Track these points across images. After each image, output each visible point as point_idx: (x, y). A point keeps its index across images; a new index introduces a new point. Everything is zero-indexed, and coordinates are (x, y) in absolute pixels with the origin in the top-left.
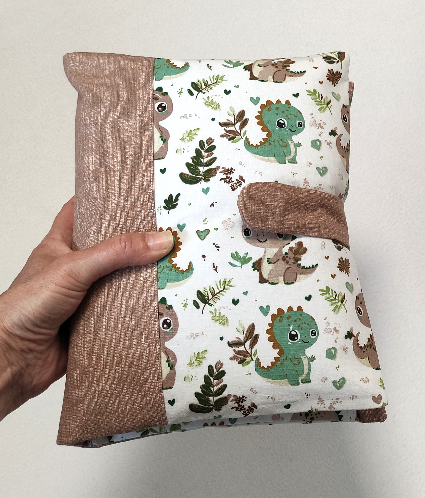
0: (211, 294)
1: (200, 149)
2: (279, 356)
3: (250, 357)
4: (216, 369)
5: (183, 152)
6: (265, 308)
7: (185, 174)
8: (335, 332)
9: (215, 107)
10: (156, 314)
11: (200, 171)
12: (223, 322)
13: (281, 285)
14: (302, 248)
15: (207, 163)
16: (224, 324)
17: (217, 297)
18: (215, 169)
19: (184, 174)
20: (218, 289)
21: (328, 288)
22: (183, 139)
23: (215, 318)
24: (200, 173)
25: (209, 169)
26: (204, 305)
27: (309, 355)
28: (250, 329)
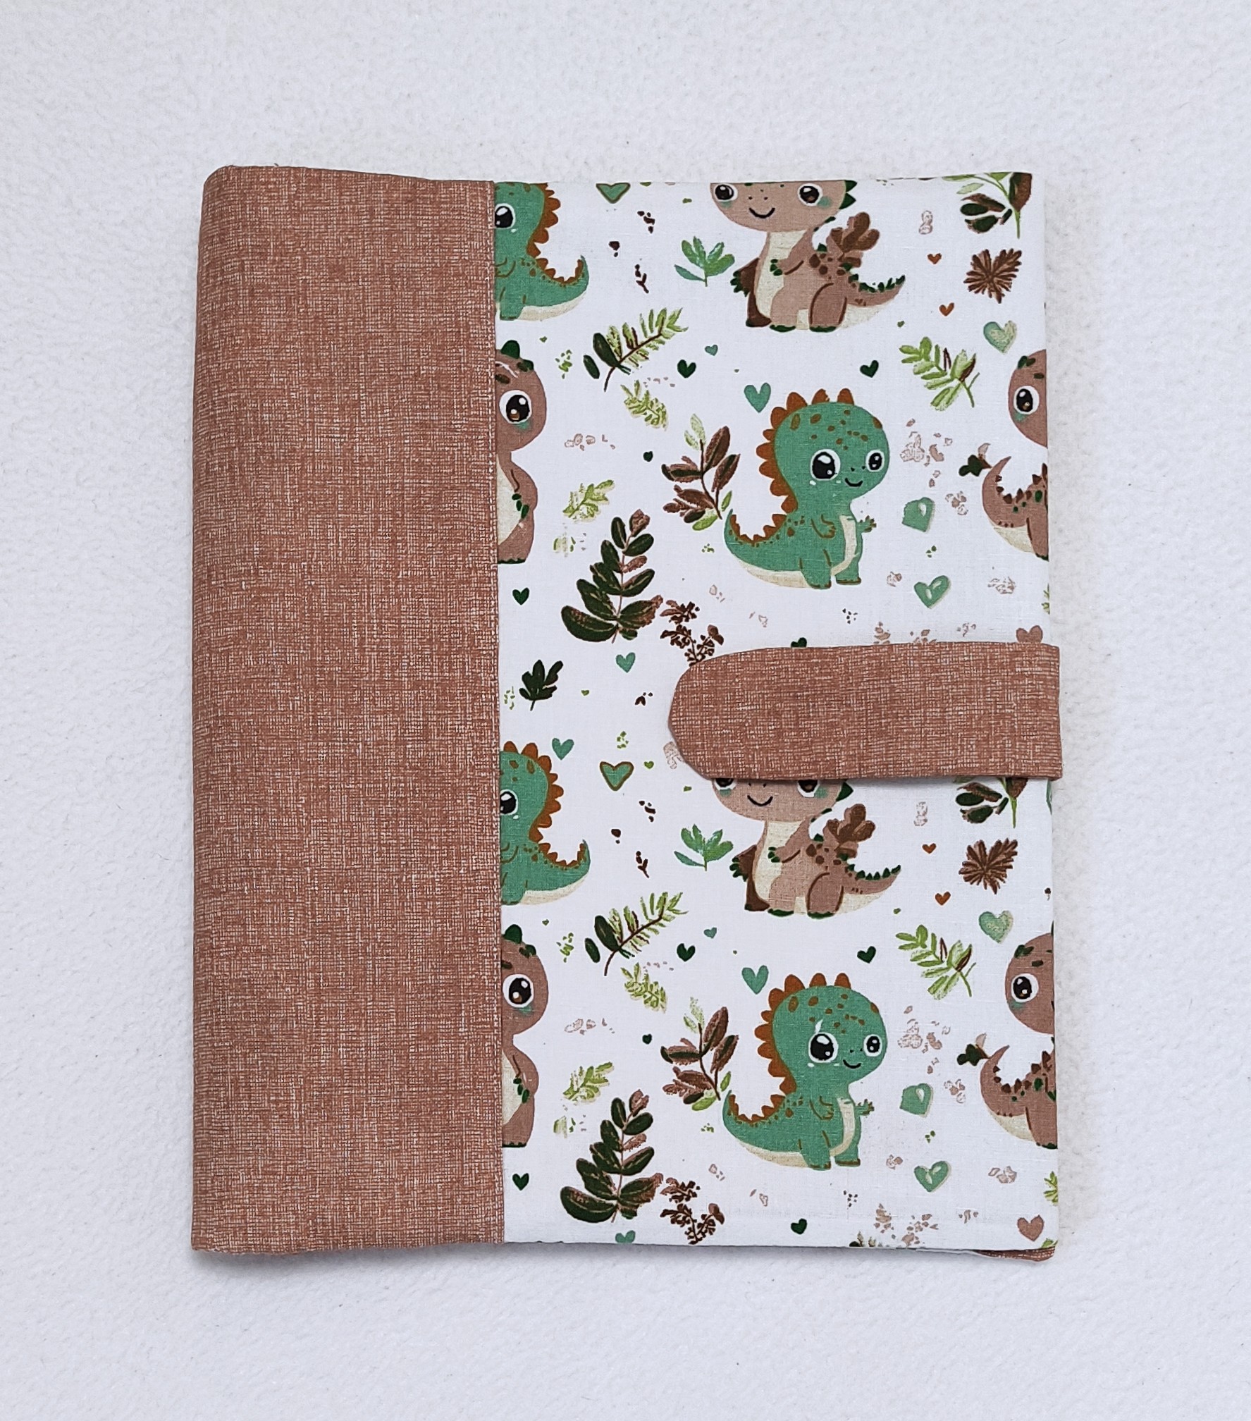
0: (629, 928)
1: (614, 544)
2: (782, 1093)
3: (713, 1090)
4: (631, 1109)
5: (572, 548)
6: (756, 972)
7: (575, 610)
8: (930, 1047)
9: (654, 416)
10: (495, 963)
11: (612, 607)
12: (654, 998)
13: (800, 918)
14: (863, 824)
15: (631, 587)
16: (654, 1005)
17: (642, 936)
18: (650, 603)
19: (572, 612)
20: (647, 918)
21: (922, 930)
22: (571, 511)
23: (635, 987)
24: (612, 613)
25: (636, 603)
26: (611, 953)
27: (859, 1100)
28: (717, 1021)
